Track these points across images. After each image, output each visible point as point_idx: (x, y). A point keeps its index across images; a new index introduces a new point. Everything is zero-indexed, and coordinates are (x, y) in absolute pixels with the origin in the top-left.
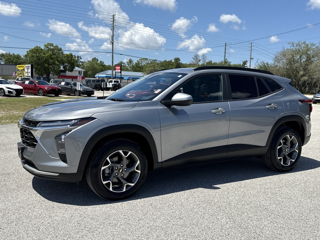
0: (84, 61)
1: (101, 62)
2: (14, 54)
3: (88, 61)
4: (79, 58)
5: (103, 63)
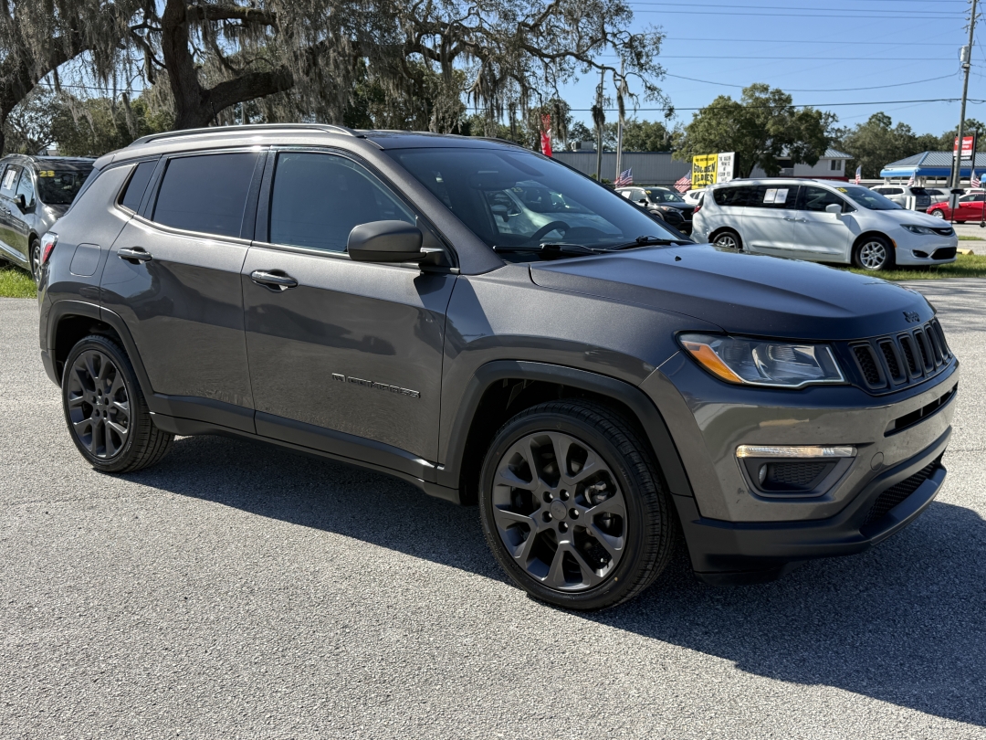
0: (845, 127)
1: (901, 125)
2: (645, 123)
3: (859, 125)
4: (830, 119)
5: (909, 131)
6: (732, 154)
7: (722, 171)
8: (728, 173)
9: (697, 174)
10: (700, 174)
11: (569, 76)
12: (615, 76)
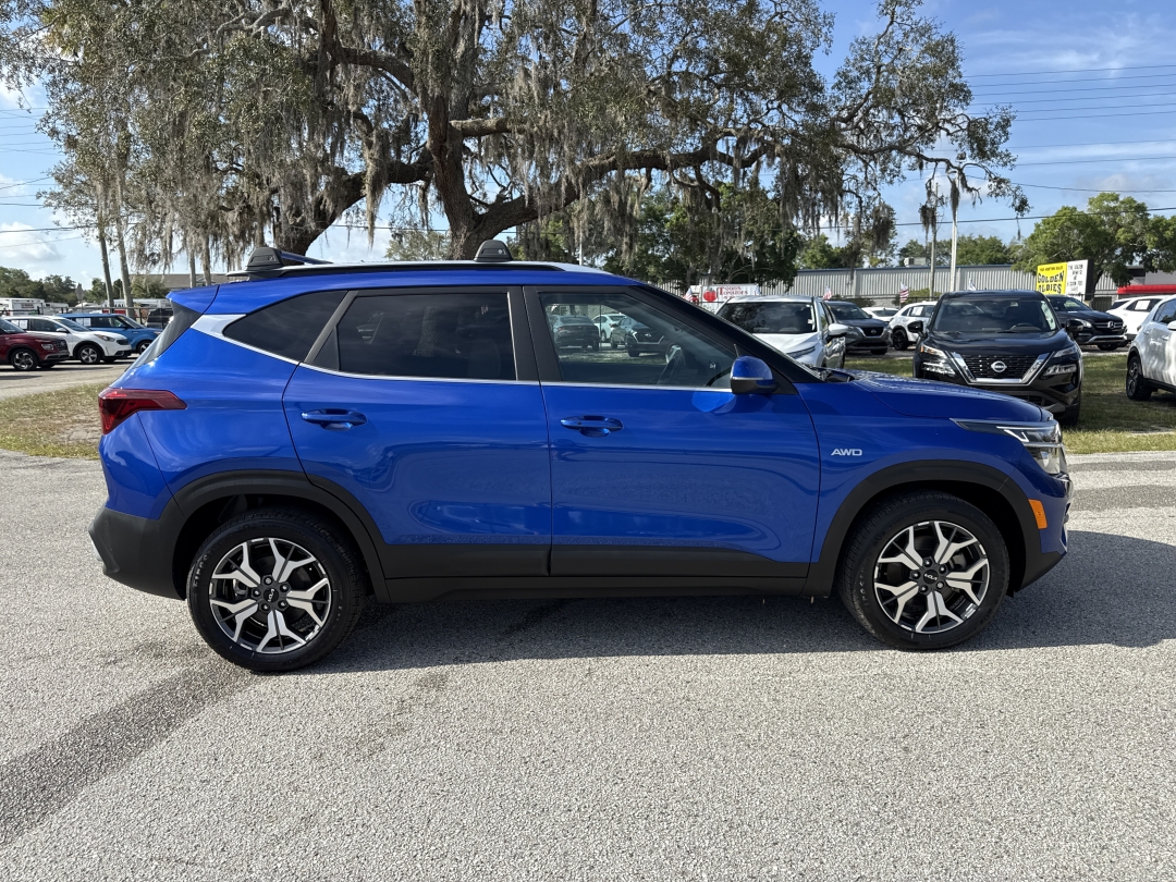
2: (981, 238)
6: (1085, 263)
7: (1073, 280)
8: (1080, 283)
9: (1041, 284)
10: (1045, 284)
11: (894, 176)
12: (948, 169)
